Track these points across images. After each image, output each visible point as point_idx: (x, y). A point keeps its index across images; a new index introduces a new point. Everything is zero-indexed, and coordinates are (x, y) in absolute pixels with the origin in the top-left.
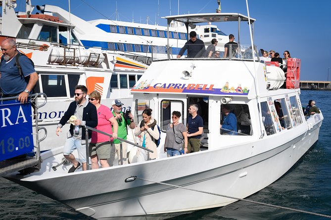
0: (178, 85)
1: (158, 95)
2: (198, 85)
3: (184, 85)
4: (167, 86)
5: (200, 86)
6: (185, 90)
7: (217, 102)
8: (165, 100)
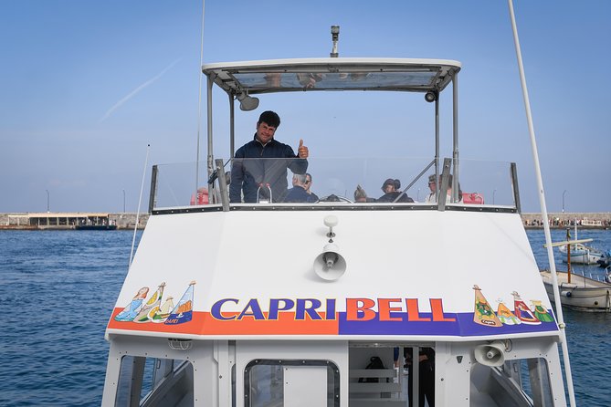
0: (308, 305)
1: (232, 343)
2: (384, 303)
3: (331, 303)
4: (265, 307)
5: (393, 305)
6: (345, 325)
7: (459, 359)
8: (260, 362)
